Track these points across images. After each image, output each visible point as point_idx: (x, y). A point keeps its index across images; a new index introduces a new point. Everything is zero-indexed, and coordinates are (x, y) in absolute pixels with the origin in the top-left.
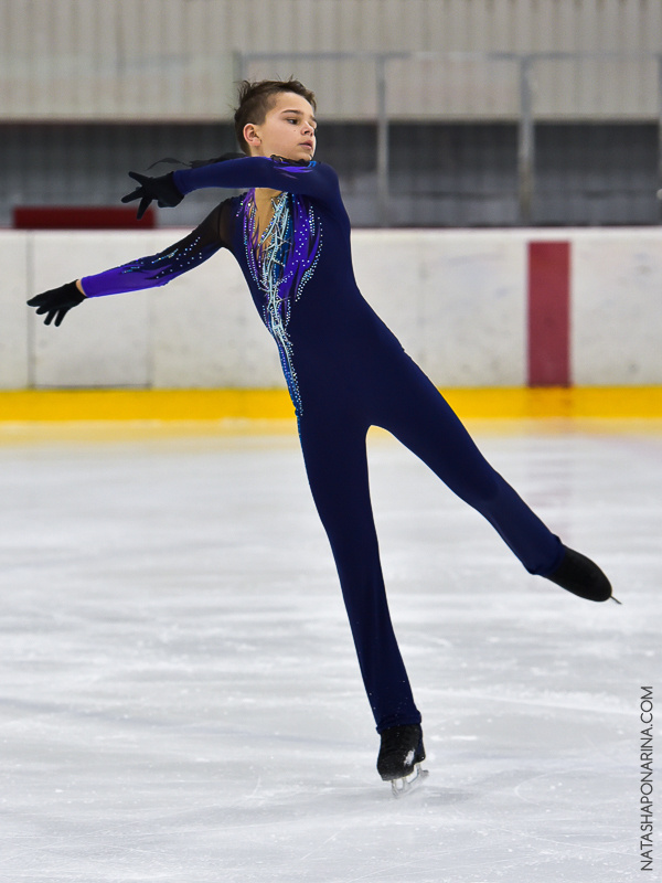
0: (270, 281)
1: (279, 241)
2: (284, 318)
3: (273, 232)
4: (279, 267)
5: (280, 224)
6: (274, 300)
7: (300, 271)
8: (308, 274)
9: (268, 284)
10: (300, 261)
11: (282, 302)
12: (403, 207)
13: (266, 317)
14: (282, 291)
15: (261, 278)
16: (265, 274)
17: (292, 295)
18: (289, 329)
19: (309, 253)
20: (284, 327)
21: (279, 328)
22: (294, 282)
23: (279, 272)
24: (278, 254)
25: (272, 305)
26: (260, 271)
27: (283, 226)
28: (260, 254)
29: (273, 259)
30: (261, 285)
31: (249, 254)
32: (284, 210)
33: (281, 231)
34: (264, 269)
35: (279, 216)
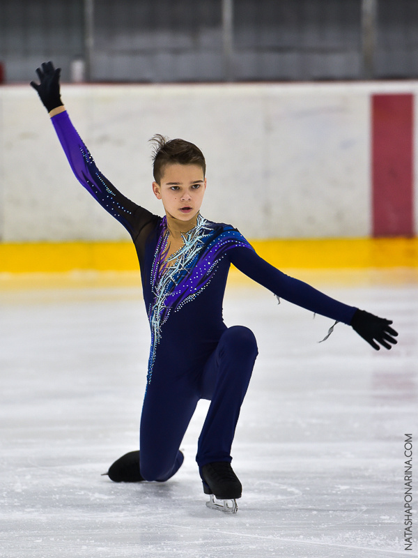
0: (162, 291)
1: (180, 267)
2: (162, 319)
3: (179, 258)
4: (173, 284)
5: (186, 255)
6: (160, 304)
7: (186, 292)
8: (192, 297)
9: (160, 292)
10: (189, 287)
11: (165, 308)
12: (246, 61)
13: (150, 313)
14: (168, 301)
15: (156, 285)
16: (160, 284)
17: (174, 306)
18: (164, 327)
19: (198, 285)
20: (160, 325)
21: (157, 324)
22: (179, 298)
23: (171, 287)
24: (176, 274)
25: (157, 307)
26: (158, 280)
27: (189, 258)
28: (163, 269)
29: (170, 276)
30: (155, 290)
31: (155, 265)
32: (193, 247)
33: (185, 260)
34: (161, 280)
35: (187, 249)
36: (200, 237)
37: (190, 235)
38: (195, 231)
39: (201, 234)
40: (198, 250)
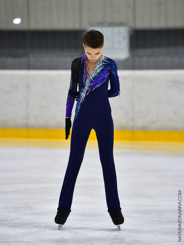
0: (88, 83)
1: (95, 74)
2: (86, 93)
3: (94, 71)
4: (92, 81)
6: (86, 88)
7: (97, 84)
8: (98, 86)
9: (87, 84)
10: (98, 81)
11: (88, 89)
14: (90, 87)
15: (85, 81)
16: (87, 81)
17: (92, 88)
19: (101, 81)
21: (84, 95)
22: (94, 86)
24: (93, 77)
26: (86, 80)
27: (98, 71)
28: (88, 76)
29: (91, 78)
30: (85, 83)
31: (85, 75)
32: (99, 67)
33: (96, 72)
34: (87, 80)
35: (97, 68)
36: (102, 64)
37: (98, 63)
38: (100, 61)
39: (102, 63)
40: (101, 68)
